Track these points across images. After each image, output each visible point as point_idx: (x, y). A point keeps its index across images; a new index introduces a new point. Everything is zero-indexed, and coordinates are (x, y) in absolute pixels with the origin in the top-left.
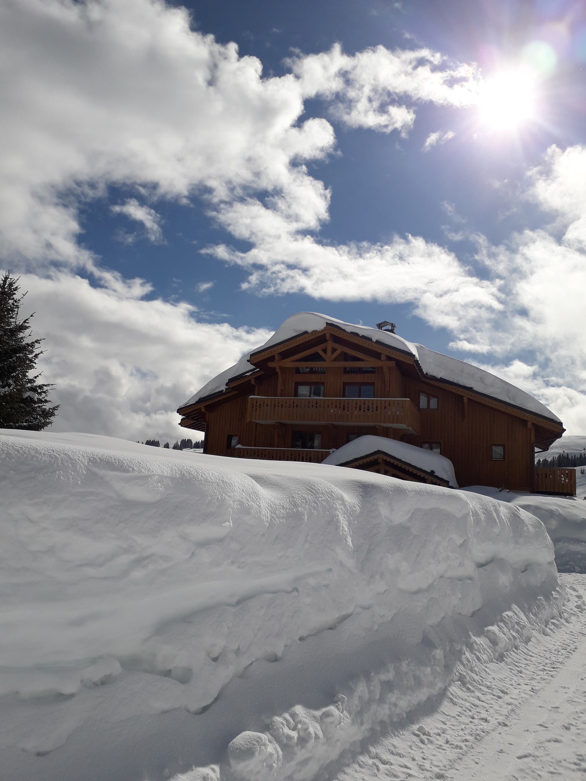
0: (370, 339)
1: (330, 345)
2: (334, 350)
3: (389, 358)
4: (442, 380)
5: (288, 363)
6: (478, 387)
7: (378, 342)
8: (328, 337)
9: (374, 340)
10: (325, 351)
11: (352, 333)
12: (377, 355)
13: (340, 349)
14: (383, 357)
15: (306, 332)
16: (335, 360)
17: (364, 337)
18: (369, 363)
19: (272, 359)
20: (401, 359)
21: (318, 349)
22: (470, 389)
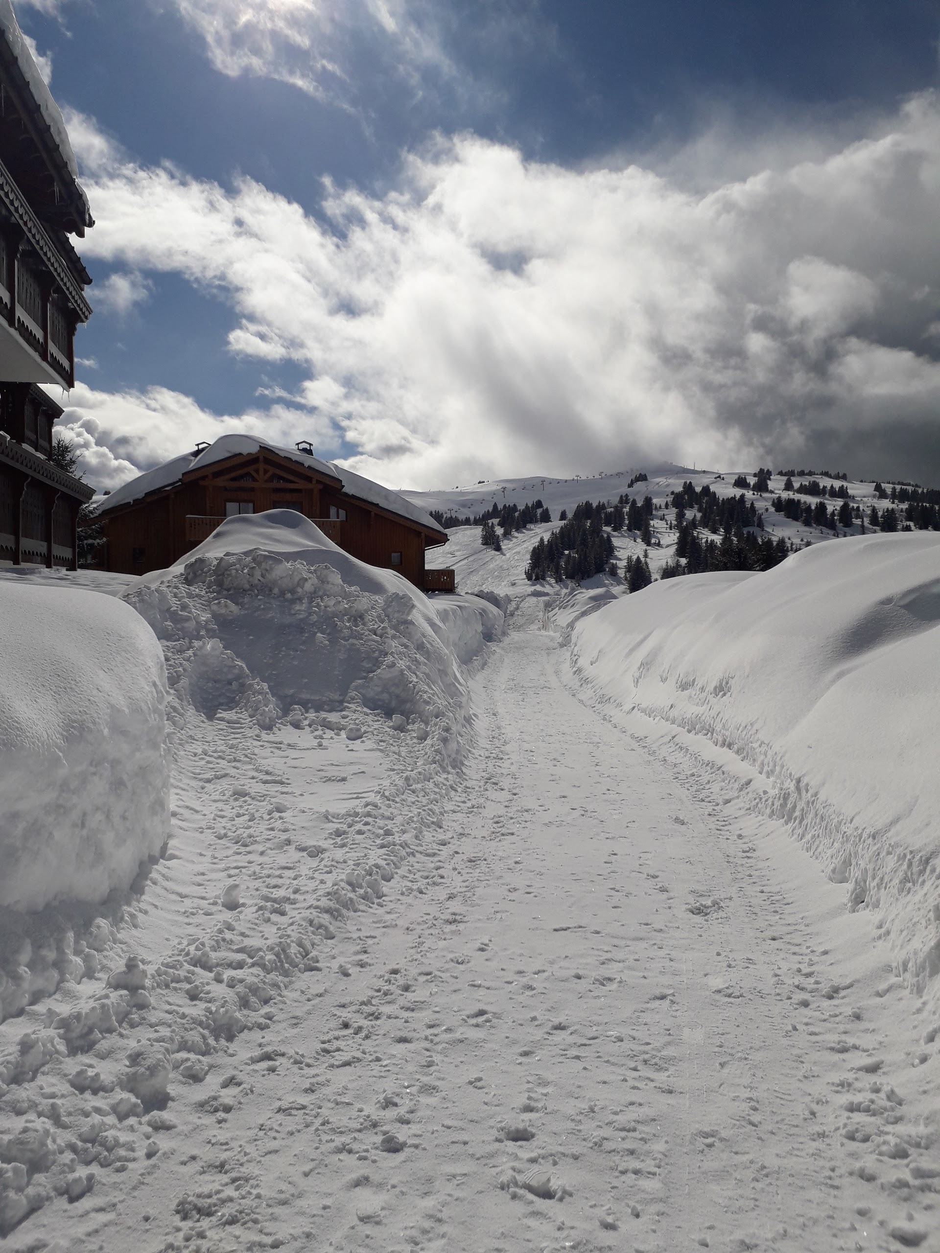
0: (303, 464)
1: (262, 466)
2: (266, 471)
3: (318, 482)
4: (353, 497)
5: (221, 482)
6: (383, 504)
7: (309, 467)
8: (261, 458)
9: (306, 465)
10: (257, 471)
11: (285, 457)
12: (309, 479)
13: (272, 470)
14: (314, 482)
15: (240, 454)
16: (266, 481)
17: (296, 462)
18: (301, 485)
19: (204, 478)
20: (328, 482)
21: (251, 469)
22: (377, 505)
